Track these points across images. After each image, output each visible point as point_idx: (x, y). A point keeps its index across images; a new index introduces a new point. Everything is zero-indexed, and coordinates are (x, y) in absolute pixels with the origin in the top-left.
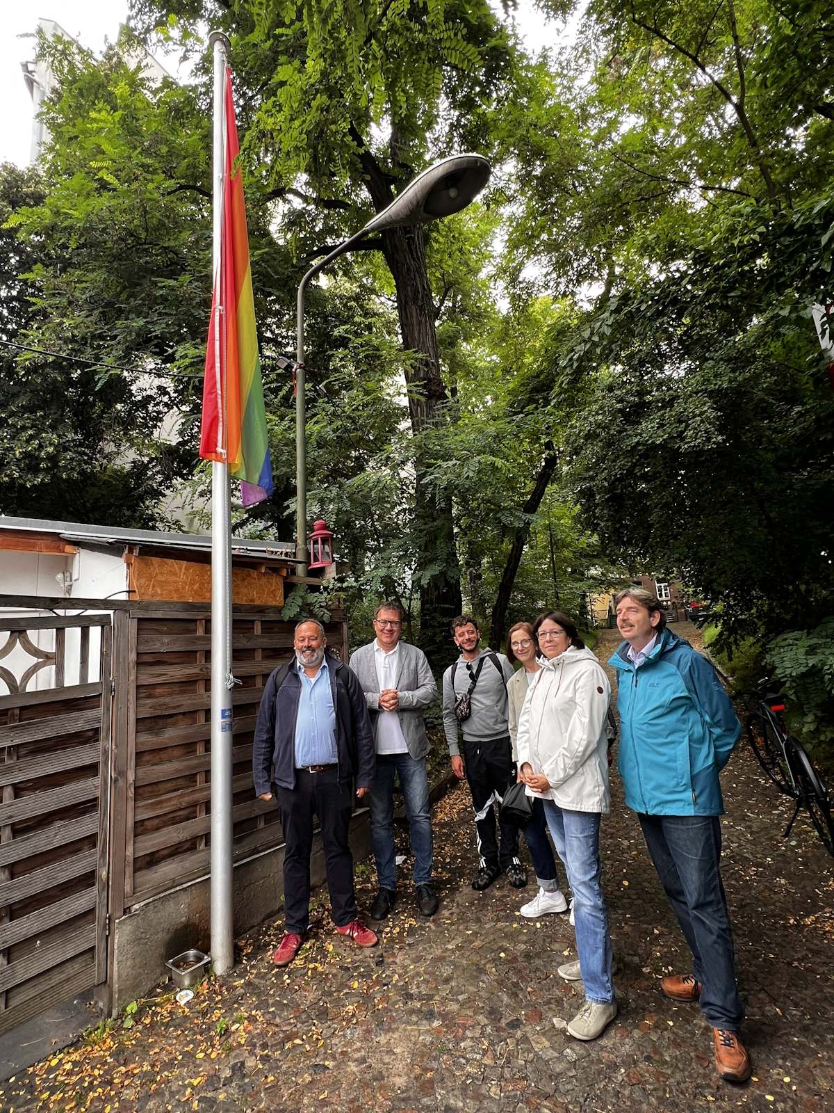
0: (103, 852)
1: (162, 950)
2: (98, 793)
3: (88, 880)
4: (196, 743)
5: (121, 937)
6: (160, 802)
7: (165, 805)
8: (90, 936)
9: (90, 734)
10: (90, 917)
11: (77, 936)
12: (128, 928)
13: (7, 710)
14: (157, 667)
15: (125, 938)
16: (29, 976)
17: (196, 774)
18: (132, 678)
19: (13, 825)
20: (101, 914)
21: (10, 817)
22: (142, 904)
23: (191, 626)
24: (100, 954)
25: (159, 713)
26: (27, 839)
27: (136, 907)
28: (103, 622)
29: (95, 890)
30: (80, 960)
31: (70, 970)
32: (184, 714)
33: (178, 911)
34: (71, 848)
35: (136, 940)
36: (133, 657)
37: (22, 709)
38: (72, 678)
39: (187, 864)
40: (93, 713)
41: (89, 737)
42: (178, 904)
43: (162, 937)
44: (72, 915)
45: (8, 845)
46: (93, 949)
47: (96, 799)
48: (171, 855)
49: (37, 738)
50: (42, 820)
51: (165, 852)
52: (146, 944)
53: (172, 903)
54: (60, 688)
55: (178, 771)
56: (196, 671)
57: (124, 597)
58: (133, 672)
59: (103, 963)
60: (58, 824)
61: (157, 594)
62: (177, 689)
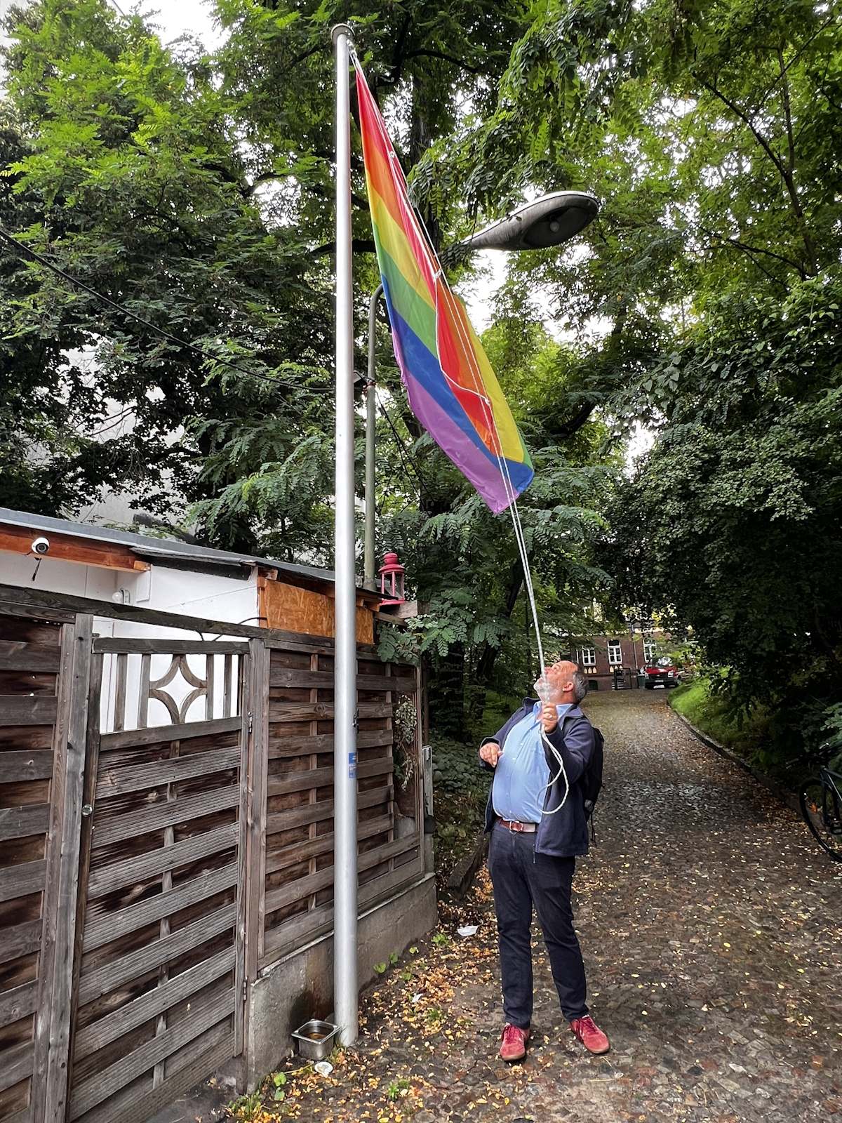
0: (243, 906)
1: (287, 1020)
2: (238, 841)
3: (227, 938)
4: (309, 790)
5: (256, 1001)
6: (283, 855)
7: (287, 857)
8: (229, 1000)
9: (231, 773)
10: (228, 980)
11: (220, 1000)
12: (262, 993)
13: (170, 742)
14: (282, 704)
15: (260, 1004)
16: (184, 1042)
17: (308, 825)
18: (265, 714)
19: (172, 871)
20: (239, 975)
21: (172, 862)
22: (272, 966)
23: (305, 660)
24: (238, 1022)
25: (284, 754)
26: (184, 888)
27: (267, 970)
28: (243, 652)
29: (234, 951)
30: (220, 1027)
31: (214, 1038)
32: (300, 757)
33: (299, 976)
34: (215, 901)
35: (268, 1007)
36: (266, 691)
37: (182, 741)
38: (218, 714)
39: (302, 925)
40: (233, 751)
41: (227, 778)
42: (298, 969)
43: (286, 1005)
44: (217, 976)
45: (168, 894)
46: (230, 1017)
47: (233, 848)
48: (289, 915)
49: (193, 774)
50: (193, 868)
51: (284, 911)
52: (275, 1012)
53: (292, 968)
54: (211, 723)
55: (297, 820)
56: (311, 710)
57: (254, 623)
58: (266, 707)
59: (241, 1032)
60: (206, 872)
61: (282, 623)
62: (295, 729)
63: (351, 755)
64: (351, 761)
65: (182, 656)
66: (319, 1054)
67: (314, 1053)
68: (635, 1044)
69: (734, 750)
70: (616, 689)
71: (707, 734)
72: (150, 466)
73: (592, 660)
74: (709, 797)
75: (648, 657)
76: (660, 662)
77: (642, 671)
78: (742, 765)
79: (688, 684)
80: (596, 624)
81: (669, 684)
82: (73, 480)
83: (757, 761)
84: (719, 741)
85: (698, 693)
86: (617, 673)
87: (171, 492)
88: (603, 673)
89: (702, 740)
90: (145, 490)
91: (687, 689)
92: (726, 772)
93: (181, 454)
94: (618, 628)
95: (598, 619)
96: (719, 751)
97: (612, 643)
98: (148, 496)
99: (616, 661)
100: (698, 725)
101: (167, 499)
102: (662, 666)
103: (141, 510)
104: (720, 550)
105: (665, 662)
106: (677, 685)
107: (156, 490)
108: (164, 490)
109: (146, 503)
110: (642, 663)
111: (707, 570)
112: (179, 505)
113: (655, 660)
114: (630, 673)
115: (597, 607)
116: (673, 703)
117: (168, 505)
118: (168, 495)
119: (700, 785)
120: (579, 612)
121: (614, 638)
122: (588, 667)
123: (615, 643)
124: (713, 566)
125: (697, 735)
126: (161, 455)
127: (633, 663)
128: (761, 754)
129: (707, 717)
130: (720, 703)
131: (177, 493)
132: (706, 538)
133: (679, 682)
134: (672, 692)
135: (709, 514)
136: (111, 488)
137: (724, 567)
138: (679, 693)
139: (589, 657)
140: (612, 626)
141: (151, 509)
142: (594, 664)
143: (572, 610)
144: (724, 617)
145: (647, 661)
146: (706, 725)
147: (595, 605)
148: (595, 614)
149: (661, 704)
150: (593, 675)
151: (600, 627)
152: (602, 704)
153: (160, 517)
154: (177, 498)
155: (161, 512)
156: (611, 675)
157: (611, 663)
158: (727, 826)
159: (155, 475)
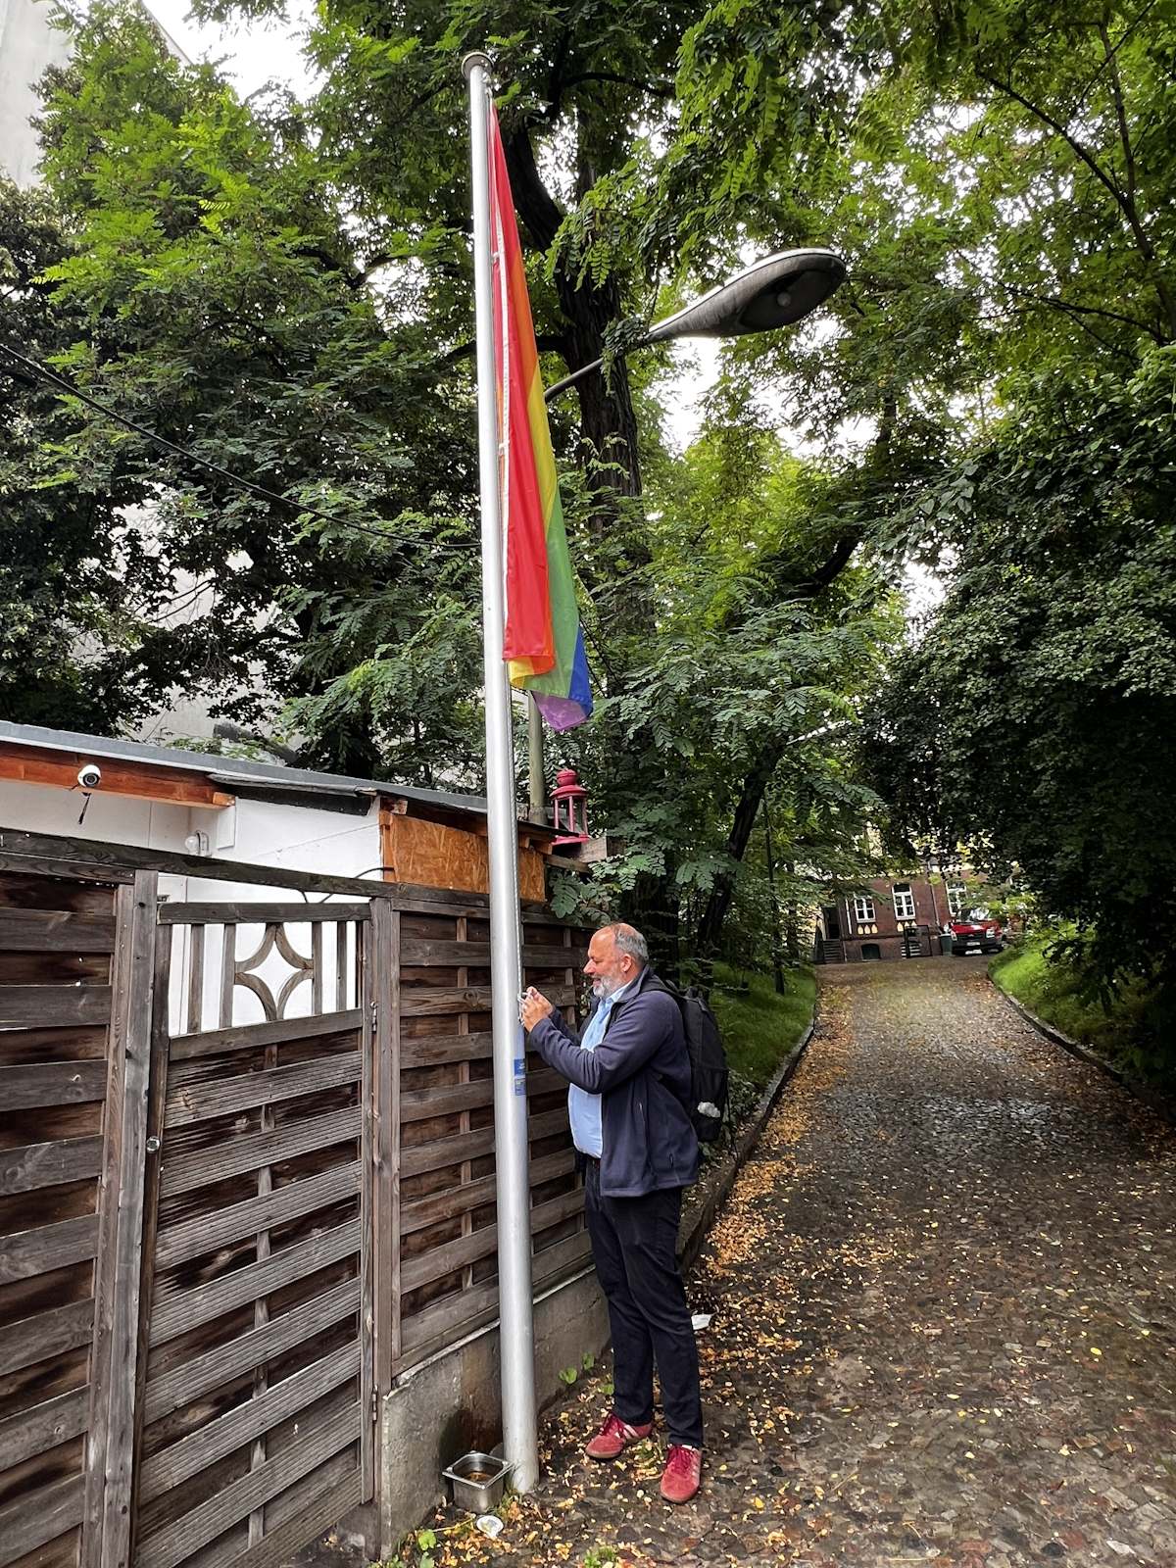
0: (370, 1282)
1: (435, 1451)
2: (361, 1187)
3: (346, 1329)
4: (459, 1113)
5: (390, 1425)
6: (425, 1207)
7: (430, 1211)
8: (354, 1421)
9: (348, 1090)
10: (351, 1390)
11: (340, 1420)
12: (399, 1410)
13: (264, 1046)
14: (417, 990)
15: (396, 1426)
16: (290, 1481)
17: (459, 1165)
18: (395, 1005)
19: (270, 1230)
20: (366, 1385)
21: (269, 1218)
22: (413, 1371)
23: (450, 926)
24: (366, 1453)
25: (422, 1063)
26: (287, 1254)
27: (405, 1376)
28: (362, 917)
29: (359, 1345)
30: (341, 1460)
31: (333, 1476)
32: (445, 1066)
33: (451, 1386)
34: (330, 1275)
35: (409, 1431)
36: (395, 971)
37: (281, 1045)
38: (329, 1006)
39: (454, 1310)
40: (351, 1058)
41: (345, 1097)
42: (449, 1375)
43: (434, 1429)
44: (334, 1384)
45: (265, 1264)
46: (355, 1445)
47: (355, 1197)
48: (436, 1294)
49: (297, 1092)
50: (302, 1225)
51: (428, 1290)
52: (418, 1438)
53: (442, 1374)
54: (319, 1018)
55: (444, 1157)
56: (459, 998)
57: (377, 876)
58: (396, 994)
59: (370, 1467)
60: (317, 1233)
61: (416, 875)
62: (438, 1025)
63: (516, 1063)
64: (517, 1072)
65: (279, 925)
66: (483, 1504)
67: (475, 1502)
68: (955, 1503)
69: (1094, 1048)
70: (908, 956)
71: (1050, 1023)
72: (235, 658)
73: (870, 914)
74: (1058, 1121)
75: (955, 909)
76: (973, 914)
77: (946, 928)
78: (1106, 1071)
79: (1019, 947)
80: (873, 861)
81: (989, 947)
82: (134, 681)
83: (1131, 1065)
84: (1070, 1034)
85: (1032, 963)
86: (908, 932)
87: (262, 692)
88: (888, 933)
89: (1044, 1032)
90: (229, 691)
91: (1017, 956)
92: (1082, 1081)
93: (276, 640)
94: (908, 866)
95: (877, 853)
96: (1070, 1048)
97: (898, 888)
98: (232, 699)
99: (906, 916)
100: (1036, 1009)
101: (257, 702)
102: (976, 921)
103: (223, 719)
104: (1053, 747)
105: (979, 914)
106: (1001, 949)
107: (243, 691)
108: (254, 691)
109: (231, 710)
110: (945, 916)
111: (1034, 778)
112: (275, 709)
113: (966, 913)
114: (928, 933)
115: (874, 836)
116: (997, 975)
117: (259, 709)
118: (259, 697)
119: (1042, 1102)
120: (847, 845)
121: (902, 881)
122: (863, 925)
123: (904, 887)
124: (1044, 771)
125: (1035, 1025)
126: (249, 643)
127: (931, 916)
128: (1137, 1056)
129: (1049, 997)
130: (1068, 976)
131: (272, 694)
132: (1031, 730)
133: (1004, 945)
134: (993, 959)
135: (1032, 694)
136: (183, 690)
137: (1059, 774)
138: (1004, 962)
139: (865, 909)
140: (897, 863)
141: (236, 717)
142: (873, 920)
143: (836, 841)
144: (1067, 849)
145: (953, 914)
146: (1047, 1011)
147: (871, 833)
148: (871, 845)
149: (977, 979)
150: (872, 936)
151: (880, 865)
152: (887, 979)
153: (249, 727)
154: (270, 700)
155: (250, 720)
156: (899, 936)
157: (899, 918)
158: (1088, 1166)
159: (241, 671)
